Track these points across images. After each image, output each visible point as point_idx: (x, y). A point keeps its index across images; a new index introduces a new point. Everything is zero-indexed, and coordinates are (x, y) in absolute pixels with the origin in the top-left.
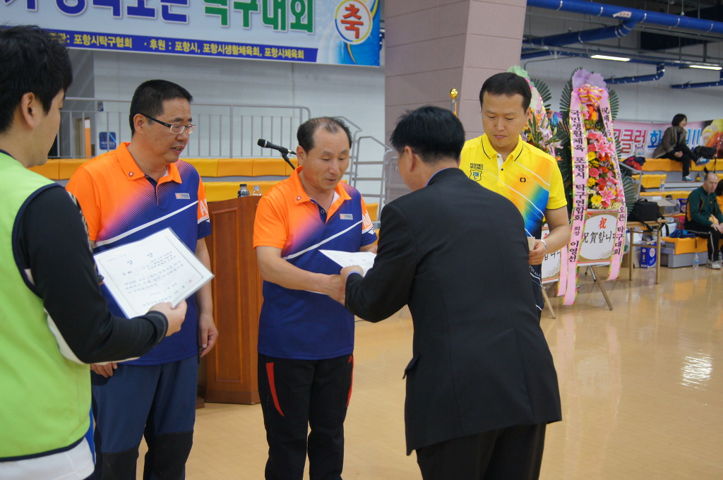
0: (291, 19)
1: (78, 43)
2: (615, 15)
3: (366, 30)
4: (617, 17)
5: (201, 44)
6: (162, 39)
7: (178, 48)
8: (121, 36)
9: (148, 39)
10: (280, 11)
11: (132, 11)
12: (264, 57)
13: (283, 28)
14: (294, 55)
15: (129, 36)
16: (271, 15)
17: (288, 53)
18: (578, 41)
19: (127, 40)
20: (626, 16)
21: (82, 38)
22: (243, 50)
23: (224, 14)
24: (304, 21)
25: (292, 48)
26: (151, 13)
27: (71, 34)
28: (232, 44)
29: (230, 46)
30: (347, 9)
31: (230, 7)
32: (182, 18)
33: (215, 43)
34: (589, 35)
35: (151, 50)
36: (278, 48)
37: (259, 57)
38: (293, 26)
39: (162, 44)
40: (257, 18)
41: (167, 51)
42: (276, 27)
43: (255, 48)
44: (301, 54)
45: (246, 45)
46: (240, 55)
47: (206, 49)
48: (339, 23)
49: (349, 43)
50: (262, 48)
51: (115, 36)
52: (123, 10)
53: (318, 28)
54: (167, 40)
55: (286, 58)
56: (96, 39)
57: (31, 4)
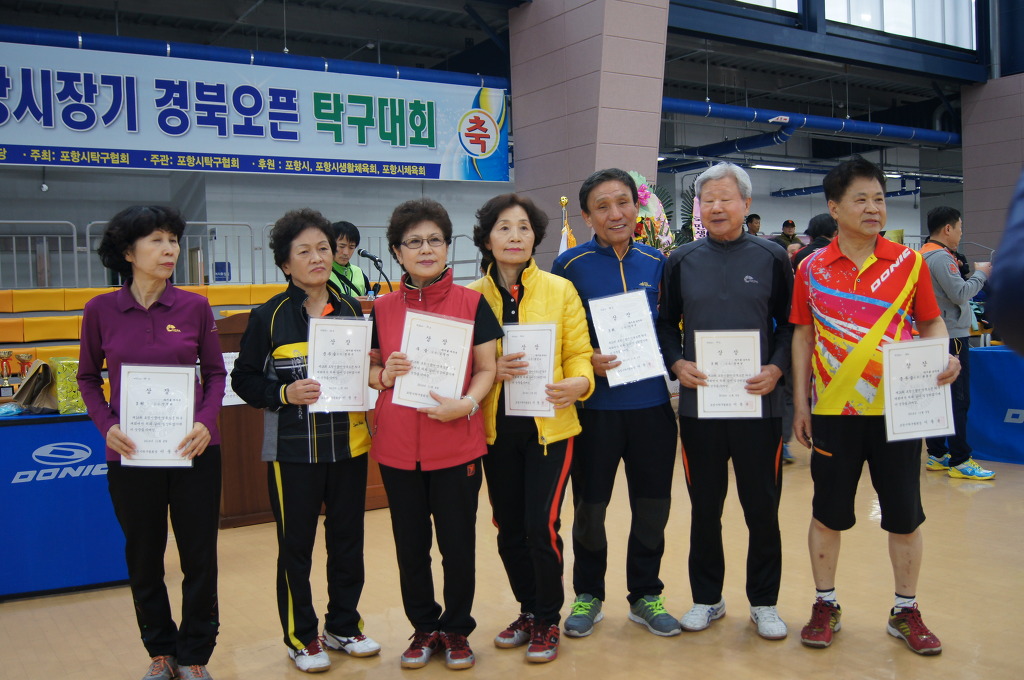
0: (410, 133)
1: (182, 164)
2: (770, 121)
3: (493, 143)
4: (773, 122)
5: (313, 162)
6: (272, 158)
7: (289, 167)
8: (227, 156)
9: (256, 158)
10: (398, 125)
11: (238, 130)
12: (381, 175)
13: (402, 143)
14: (415, 172)
15: (236, 156)
16: (388, 130)
17: (408, 170)
18: (736, 150)
19: (234, 160)
20: (783, 121)
21: (186, 159)
22: (359, 168)
23: (337, 130)
24: (425, 135)
25: (412, 164)
26: (259, 131)
27: (174, 156)
28: (347, 161)
29: (345, 164)
30: (471, 121)
31: (344, 123)
32: (293, 136)
33: (328, 160)
34: (745, 144)
35: (260, 170)
36: (397, 164)
37: (377, 175)
38: (413, 141)
39: (271, 164)
40: (373, 133)
41: (277, 170)
42: (394, 143)
43: (372, 166)
44: (422, 171)
45: (362, 162)
46: (356, 173)
47: (319, 168)
48: (463, 137)
49: (474, 157)
50: (380, 165)
51: (221, 156)
52: (230, 129)
53: (440, 143)
54: (276, 159)
55: (406, 175)
56: (201, 160)
57: (132, 125)
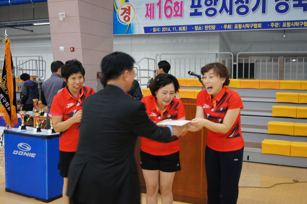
1: (284, 26)
8: (306, 21)
21: (286, 24)
27: (281, 23)
51: (303, 21)
56: (293, 24)
57: (264, 11)
